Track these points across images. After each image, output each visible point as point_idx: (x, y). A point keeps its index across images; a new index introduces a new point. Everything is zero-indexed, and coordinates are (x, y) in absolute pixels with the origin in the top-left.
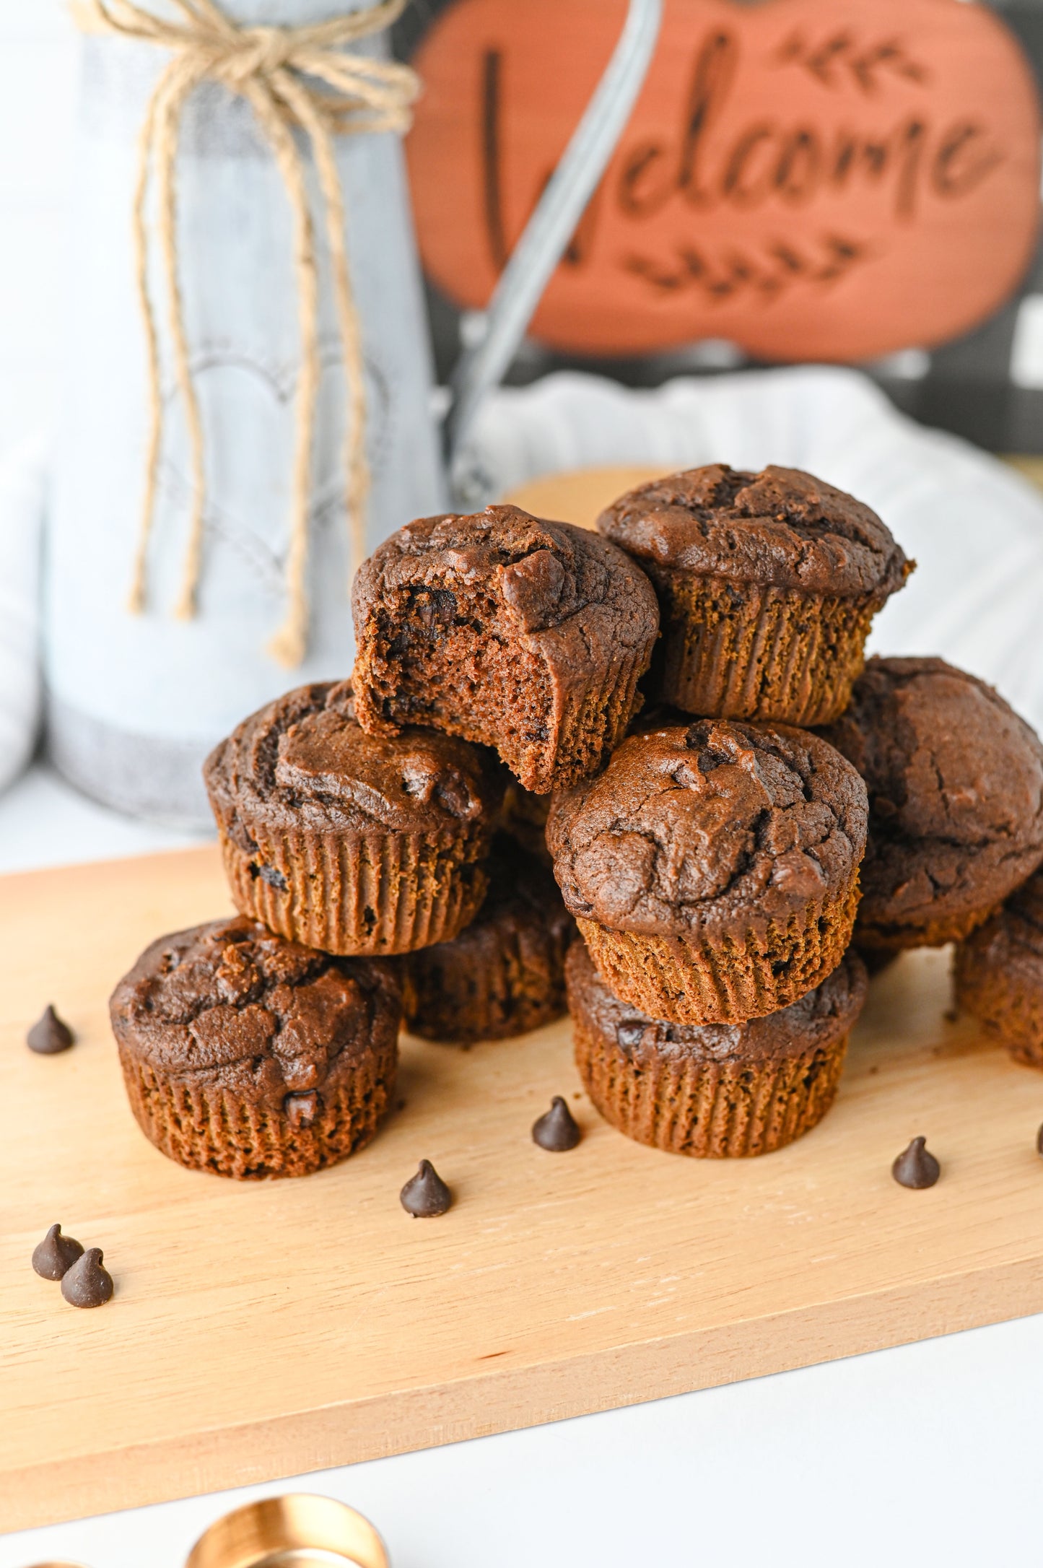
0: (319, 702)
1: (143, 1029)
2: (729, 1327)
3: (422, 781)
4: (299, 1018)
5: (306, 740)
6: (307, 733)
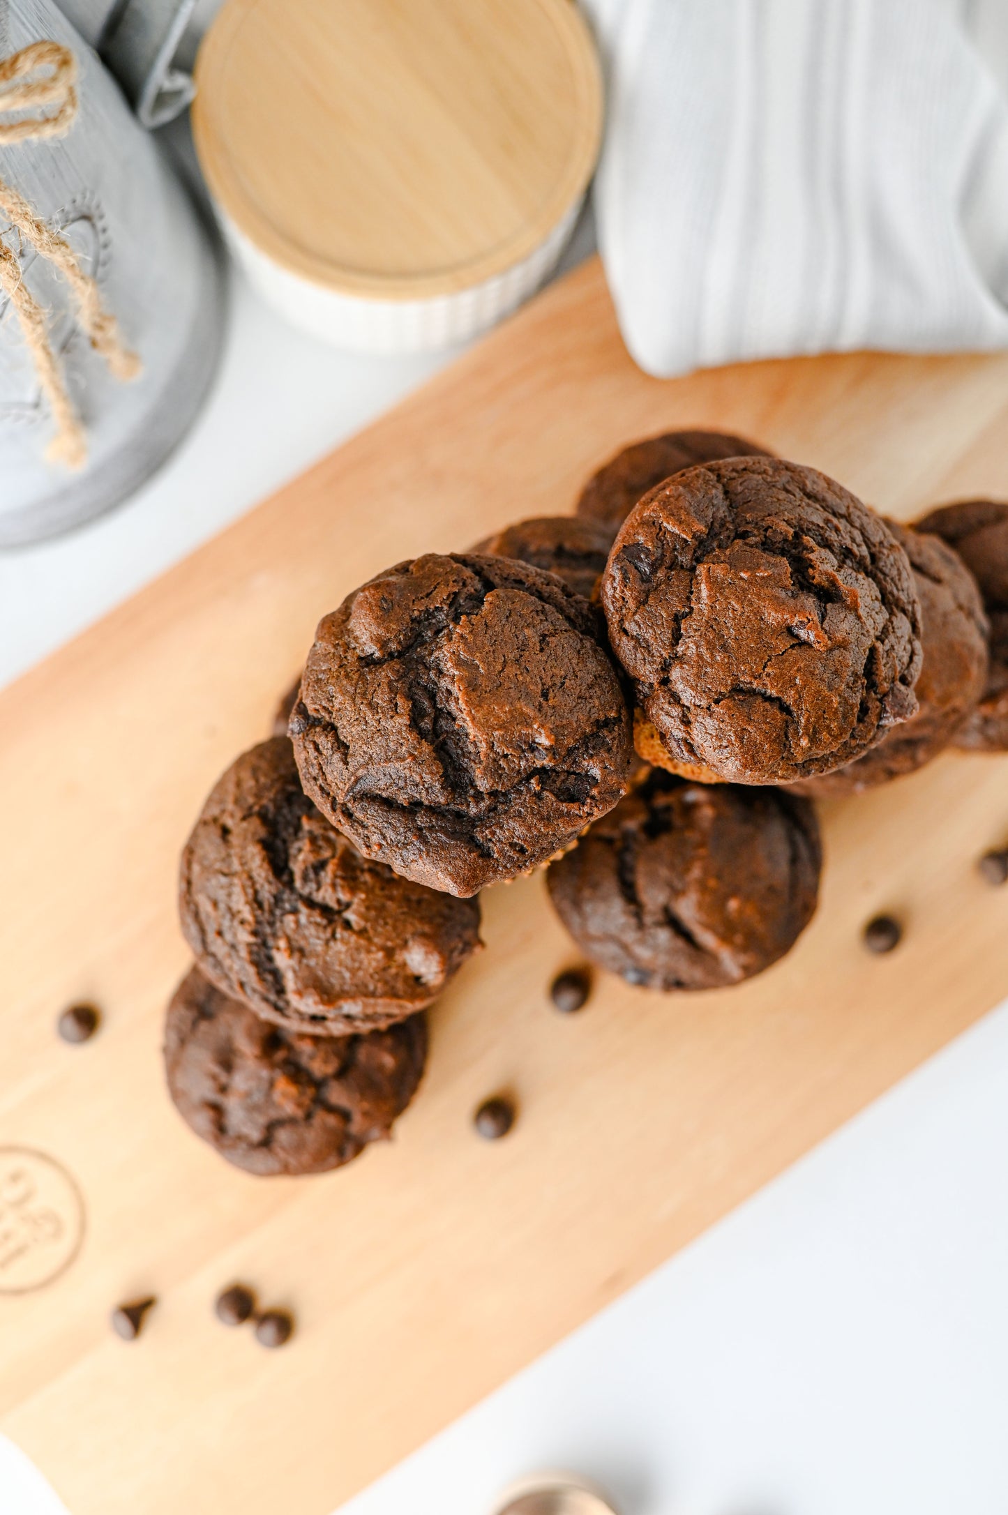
5: (305, 961)
6: (302, 952)
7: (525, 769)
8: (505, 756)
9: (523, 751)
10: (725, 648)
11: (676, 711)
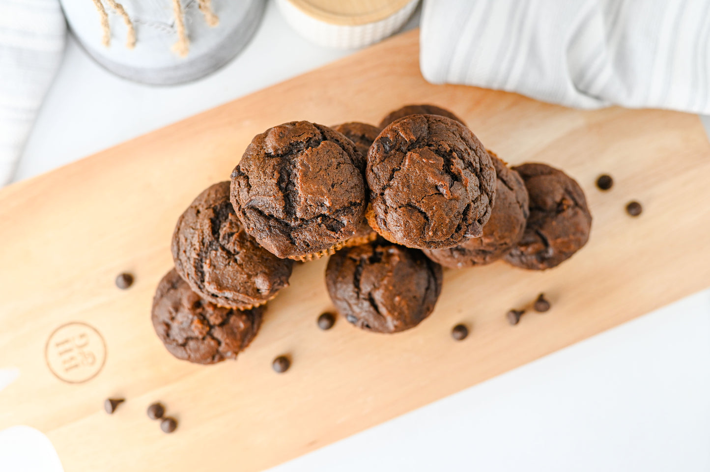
5: (215, 271)
6: (214, 266)
7: (317, 213)
8: (311, 206)
9: (318, 206)
10: (408, 187)
11: (383, 207)
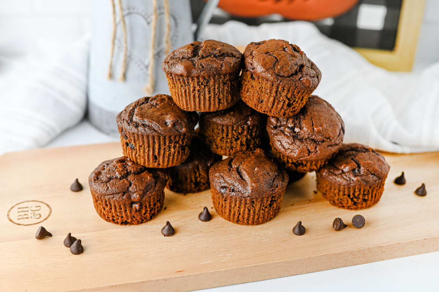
0: (147, 101)
1: (96, 184)
2: (243, 268)
3: (170, 122)
4: (136, 182)
6: (142, 109)
7: (211, 53)
9: (213, 50)
